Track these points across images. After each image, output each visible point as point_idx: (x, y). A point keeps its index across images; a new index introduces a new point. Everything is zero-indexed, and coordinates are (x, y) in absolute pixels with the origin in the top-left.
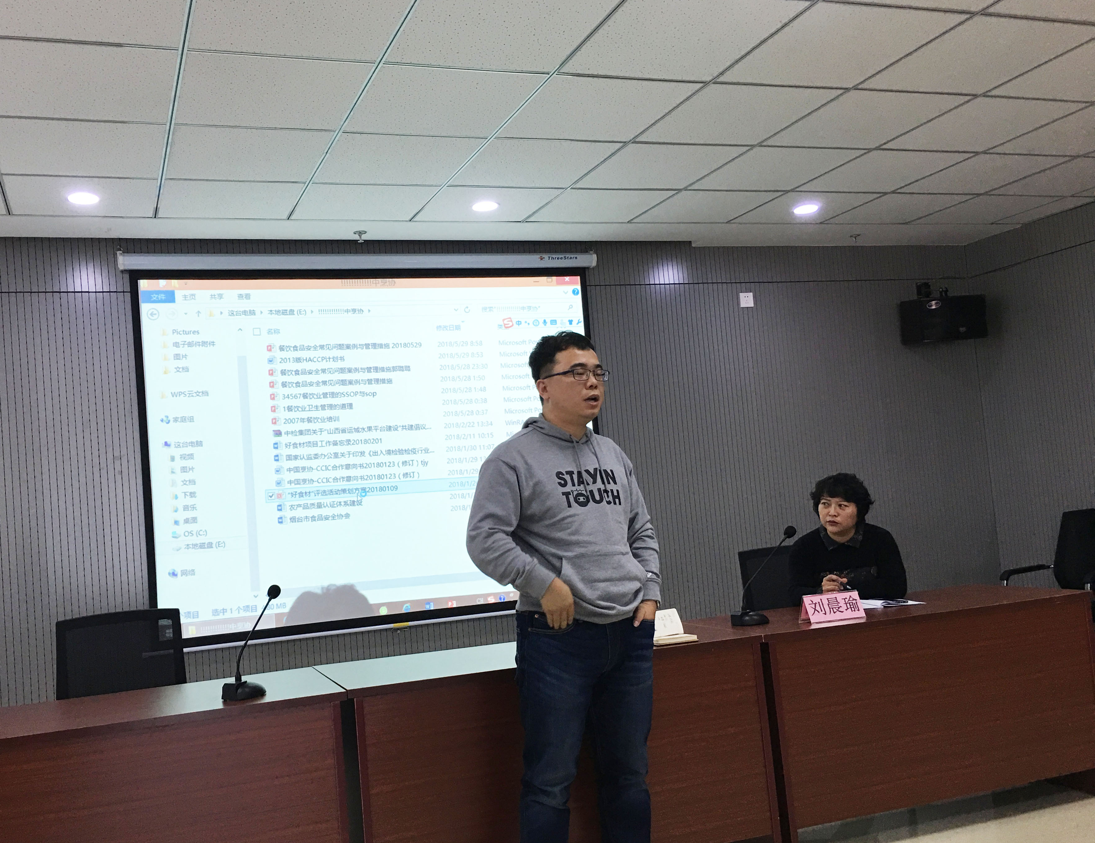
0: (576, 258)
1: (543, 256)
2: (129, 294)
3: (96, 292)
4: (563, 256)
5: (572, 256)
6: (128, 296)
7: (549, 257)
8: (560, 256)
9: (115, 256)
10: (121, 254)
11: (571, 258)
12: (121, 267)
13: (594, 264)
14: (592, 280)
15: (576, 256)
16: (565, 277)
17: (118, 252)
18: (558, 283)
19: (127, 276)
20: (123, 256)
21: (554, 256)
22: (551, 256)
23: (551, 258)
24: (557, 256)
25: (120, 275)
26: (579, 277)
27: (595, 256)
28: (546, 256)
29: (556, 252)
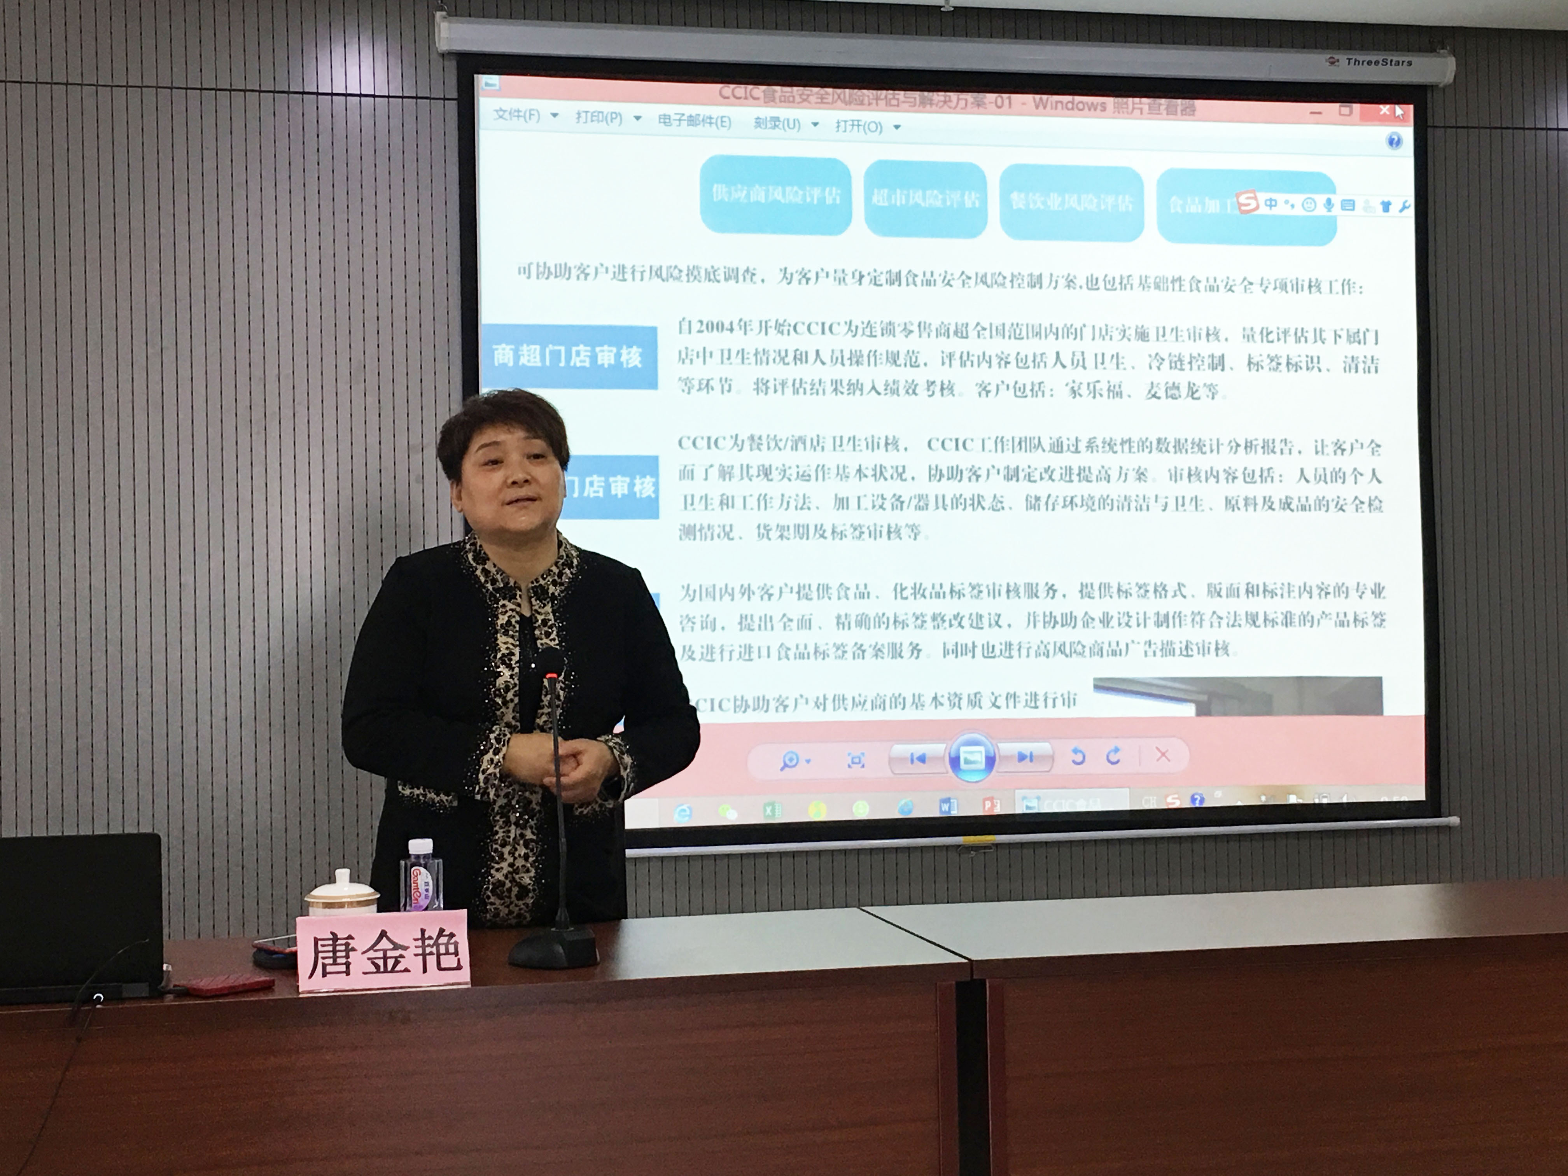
0: (1410, 63)
1: (1336, 57)
2: (454, 103)
3: (389, 97)
4: (1380, 58)
5: (1401, 59)
6: (452, 106)
7: (1349, 59)
8: (1374, 58)
9: (431, 20)
10: (445, 18)
11: (1398, 63)
12: (443, 45)
13: (1449, 78)
14: (1437, 116)
15: (1407, 59)
16: (1381, 106)
17: (438, 14)
18: (1365, 119)
19: (452, 66)
20: (450, 22)
21: (1361, 58)
22: (1354, 57)
23: (1352, 61)
24: (1368, 58)
25: (437, 63)
26: (1411, 107)
27: (1451, 62)
28: (1342, 58)
29: (1363, 48)
